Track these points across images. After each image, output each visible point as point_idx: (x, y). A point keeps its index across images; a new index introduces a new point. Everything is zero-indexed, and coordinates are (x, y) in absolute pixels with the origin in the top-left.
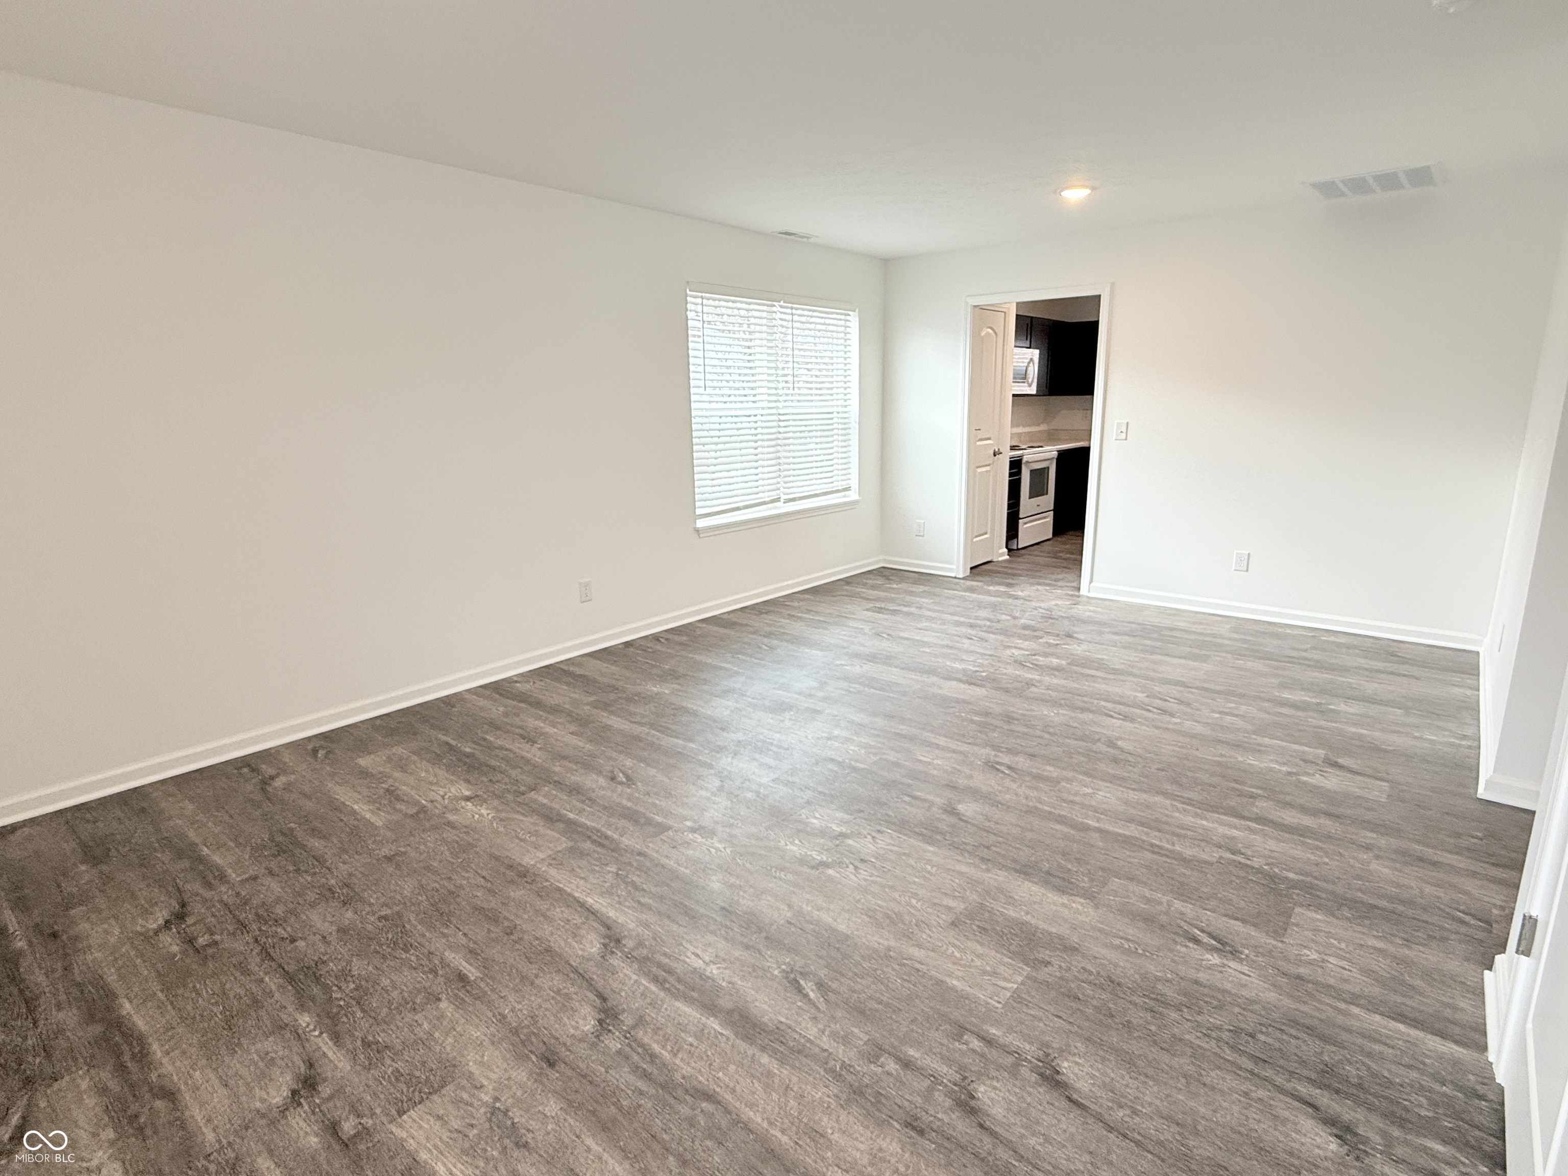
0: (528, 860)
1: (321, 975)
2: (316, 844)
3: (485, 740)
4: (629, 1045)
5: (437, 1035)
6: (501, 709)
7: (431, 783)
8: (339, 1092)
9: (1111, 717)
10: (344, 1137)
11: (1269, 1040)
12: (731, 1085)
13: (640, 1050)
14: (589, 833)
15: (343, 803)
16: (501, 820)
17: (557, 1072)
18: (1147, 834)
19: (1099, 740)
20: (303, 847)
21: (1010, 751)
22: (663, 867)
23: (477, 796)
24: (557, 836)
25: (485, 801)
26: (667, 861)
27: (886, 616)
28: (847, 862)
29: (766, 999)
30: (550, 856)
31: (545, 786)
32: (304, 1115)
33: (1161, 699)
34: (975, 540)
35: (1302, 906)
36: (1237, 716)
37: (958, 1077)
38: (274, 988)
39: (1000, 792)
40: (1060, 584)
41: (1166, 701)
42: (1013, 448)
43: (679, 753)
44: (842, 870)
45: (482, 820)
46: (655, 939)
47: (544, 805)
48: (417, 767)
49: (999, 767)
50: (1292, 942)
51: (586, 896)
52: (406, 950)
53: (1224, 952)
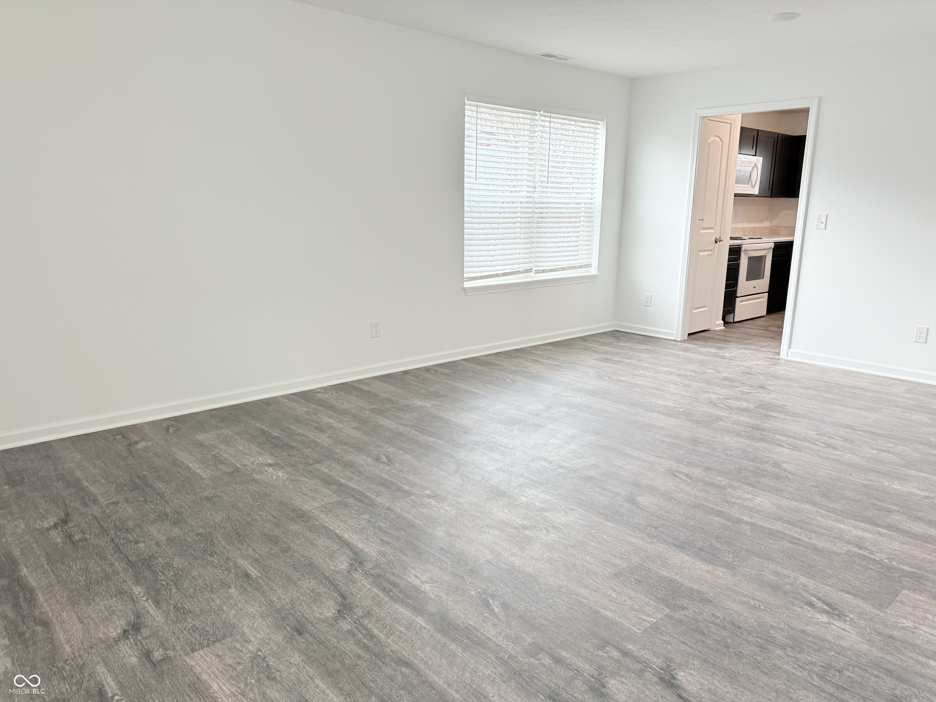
0: (306, 507)
1: (152, 565)
2: (160, 485)
4: (357, 628)
5: (225, 608)
6: (305, 409)
7: (245, 454)
8: (155, 634)
9: (782, 446)
10: (154, 660)
11: (853, 675)
12: (426, 659)
13: (364, 632)
14: (354, 493)
15: (183, 462)
16: (292, 480)
17: (303, 638)
18: (790, 530)
19: (767, 462)
20: (151, 487)
21: (690, 464)
22: (404, 519)
23: (277, 464)
24: (332, 493)
25: (283, 468)
26: (408, 515)
27: (610, 365)
28: (542, 527)
29: (462, 610)
30: (322, 506)
31: (327, 461)
32: (129, 645)
33: (829, 437)
34: (694, 311)
35: (909, 589)
36: (894, 453)
37: (596, 673)
38: (120, 570)
39: (675, 492)
40: (764, 349)
41: (833, 438)
42: (732, 238)
43: (430, 446)
44: (537, 532)
45: (278, 480)
46: (388, 564)
47: (324, 473)
48: (237, 443)
49: (677, 474)
50: (892, 613)
51: (344, 533)
52: (211, 555)
53: (832, 614)
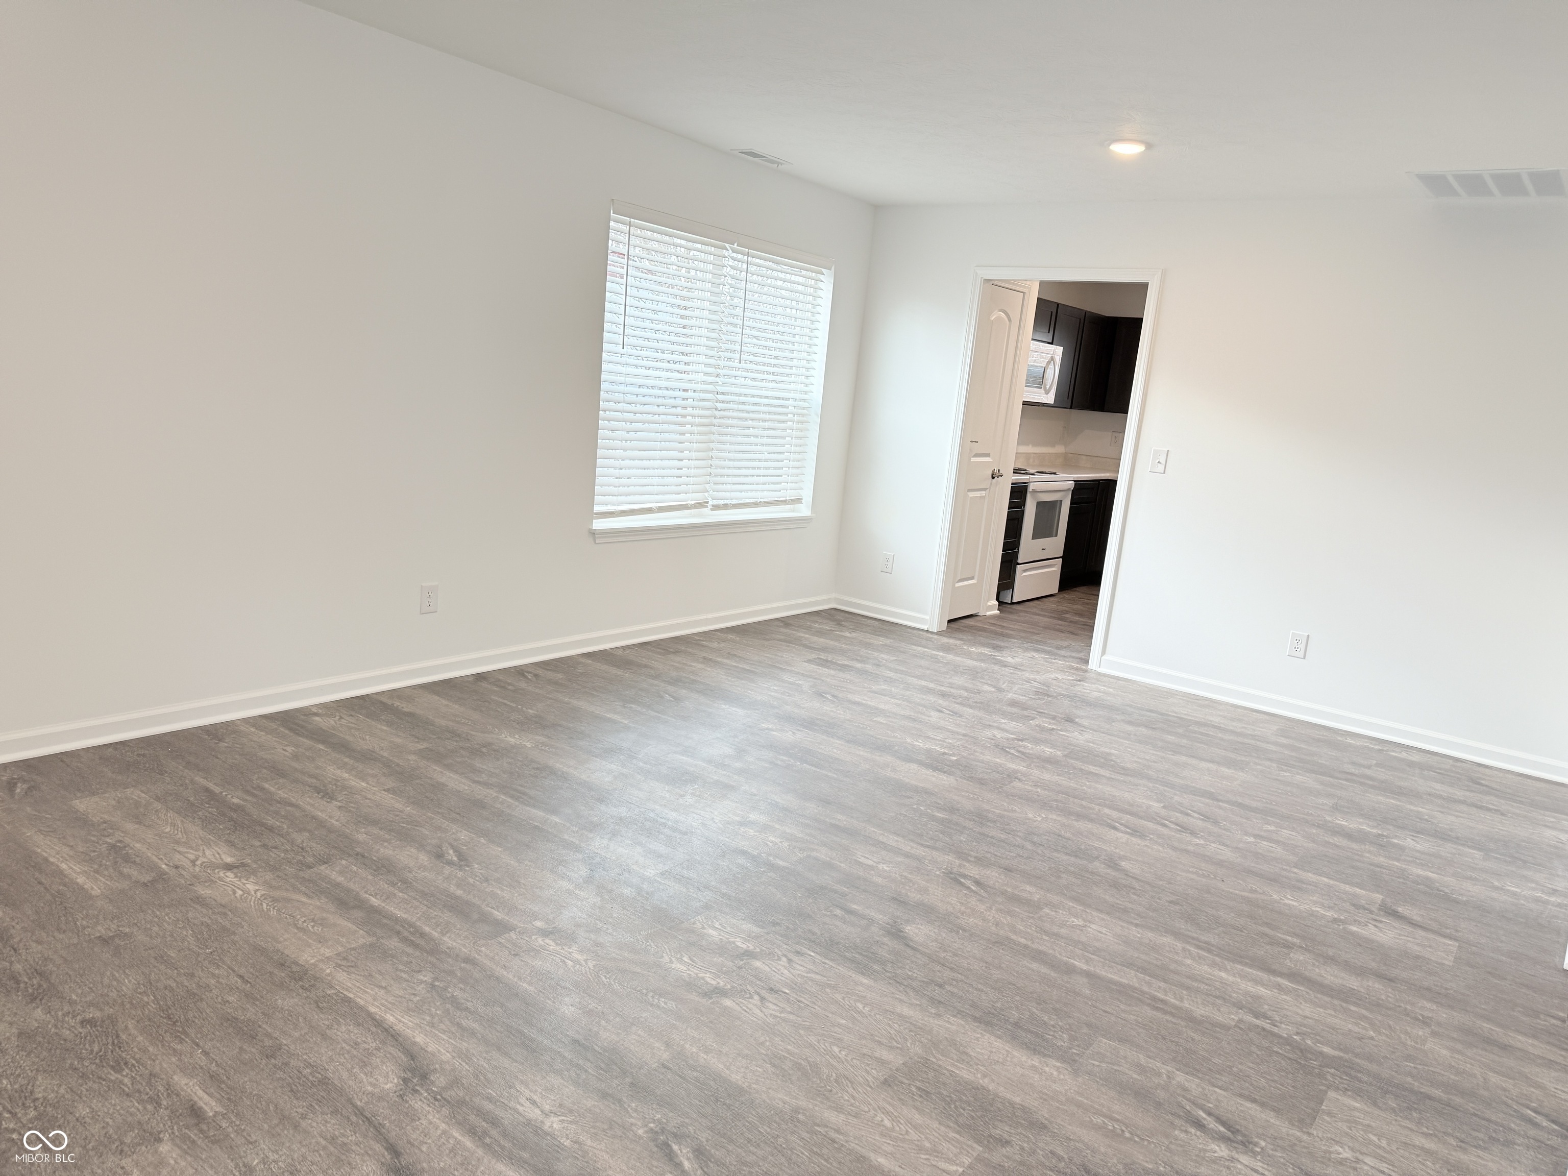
0: (307, 957)
3: (262, 789)
6: (291, 750)
7: (177, 842)
9: (1115, 828)
14: (398, 928)
15: (46, 860)
16: (275, 900)
18: (1149, 984)
19: (1097, 858)
21: (980, 861)
22: (498, 979)
23: (244, 865)
24: (354, 928)
25: (254, 873)
26: (505, 973)
27: (832, 672)
28: (752, 990)
29: (625, 1168)
30: (338, 955)
31: (341, 859)
33: (1182, 812)
34: (958, 585)
35: (1337, 1089)
39: (962, 914)
40: (1062, 652)
41: (1188, 815)
42: (1017, 471)
43: (536, 827)
44: (743, 1001)
45: (246, 898)
46: (476, 1077)
47: (338, 885)
48: (158, 818)
49: (962, 880)
50: (1320, 1135)
51: (386, 1012)
52: (117, 1068)
53: (1234, 1142)
